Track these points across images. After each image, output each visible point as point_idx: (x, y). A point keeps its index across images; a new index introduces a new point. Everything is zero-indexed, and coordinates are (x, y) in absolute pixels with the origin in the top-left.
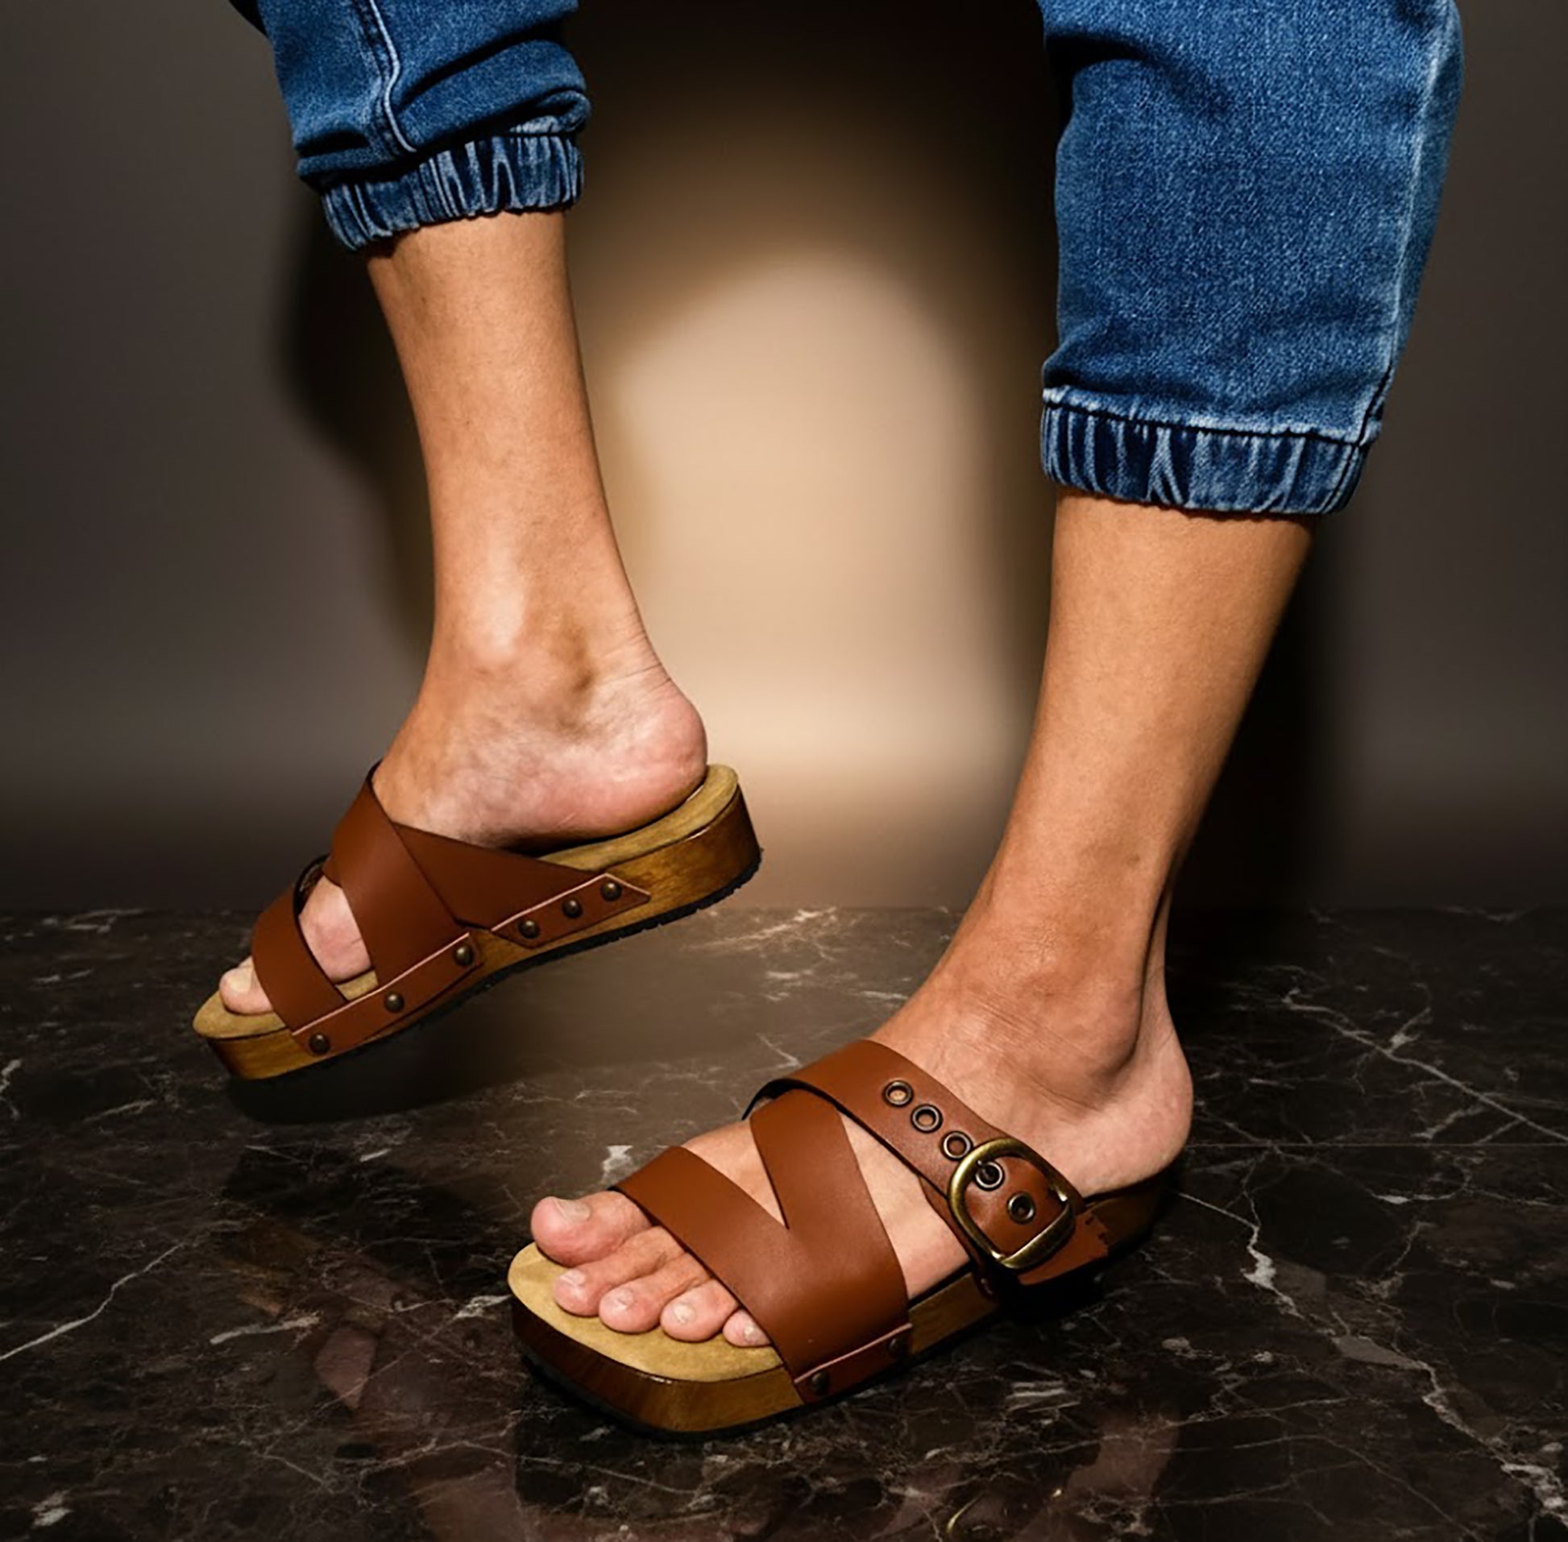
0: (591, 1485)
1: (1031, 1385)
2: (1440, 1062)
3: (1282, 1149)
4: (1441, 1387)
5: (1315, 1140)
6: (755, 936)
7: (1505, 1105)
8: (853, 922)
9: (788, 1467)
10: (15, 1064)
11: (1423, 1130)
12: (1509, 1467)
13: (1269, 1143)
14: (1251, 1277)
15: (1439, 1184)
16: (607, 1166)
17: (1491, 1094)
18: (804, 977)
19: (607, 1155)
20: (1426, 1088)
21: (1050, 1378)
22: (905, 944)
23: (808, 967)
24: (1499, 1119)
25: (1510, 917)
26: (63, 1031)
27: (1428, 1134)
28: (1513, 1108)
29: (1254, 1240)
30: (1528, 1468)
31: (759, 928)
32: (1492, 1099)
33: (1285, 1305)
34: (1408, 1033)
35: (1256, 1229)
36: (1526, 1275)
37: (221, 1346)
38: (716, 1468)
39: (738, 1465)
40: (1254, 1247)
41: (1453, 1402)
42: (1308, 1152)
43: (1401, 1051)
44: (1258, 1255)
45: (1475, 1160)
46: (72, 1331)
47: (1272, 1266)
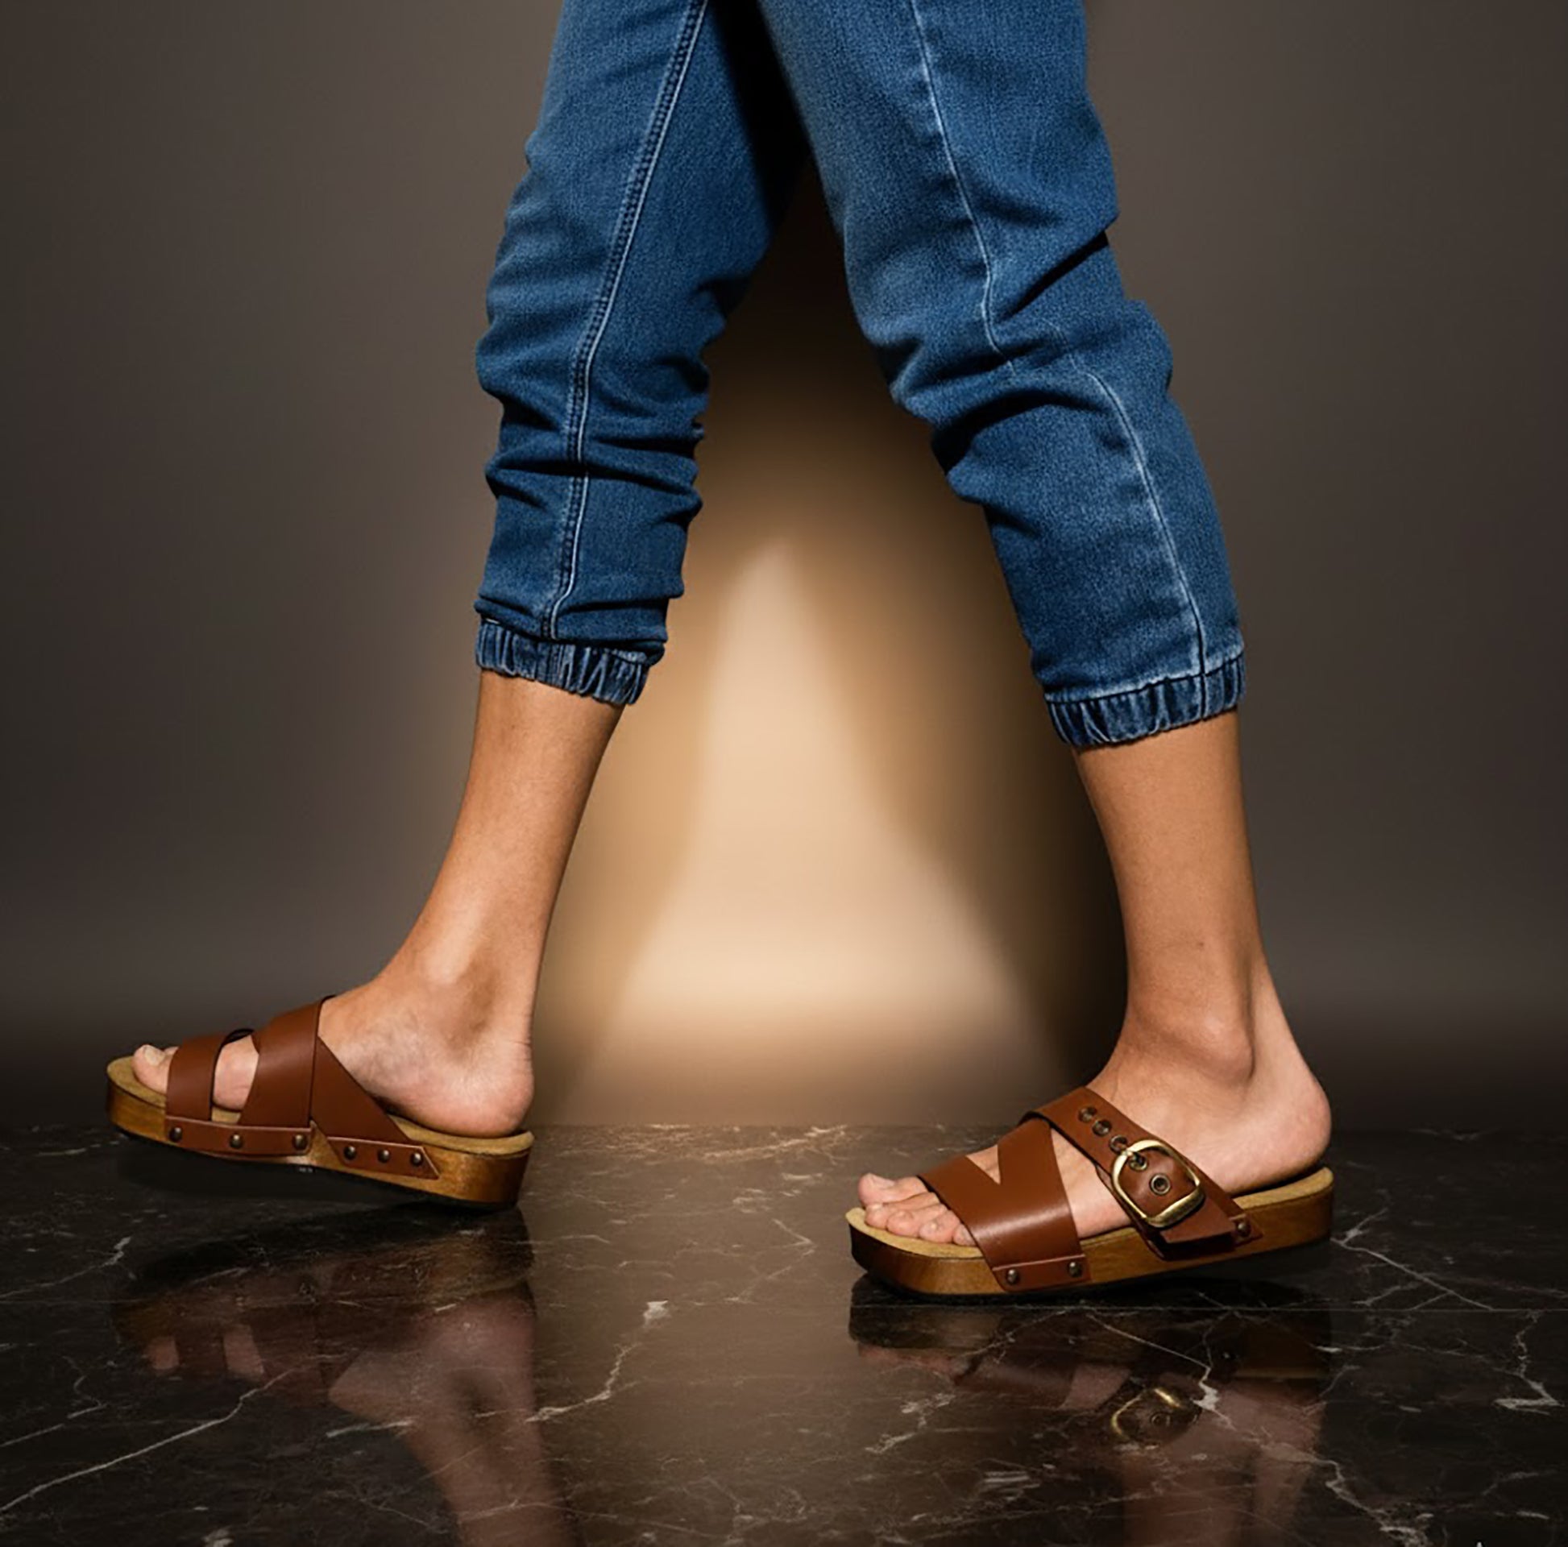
0: (645, 1531)
1: (1001, 1474)
2: (1386, 1250)
3: (1241, 1312)
4: (1344, 1476)
5: (1269, 1306)
6: (773, 1147)
7: (1436, 1281)
8: (860, 1137)
9: (803, 1523)
10: (125, 1241)
11: (1364, 1299)
12: (1386, 1529)
13: (1229, 1308)
14: (1200, 1403)
15: (1370, 1338)
16: (647, 1315)
17: (1430, 1274)
18: (817, 1179)
19: (647, 1308)
20: (1371, 1270)
21: (1018, 1469)
22: (905, 1154)
23: (818, 1172)
24: (1432, 1292)
25: (1473, 1136)
26: (163, 1216)
27: (1368, 1302)
28: (1443, 1283)
29: (1205, 1378)
30: (1403, 1530)
31: (774, 1141)
32: (1431, 1278)
33: (1224, 1423)
34: (1362, 1229)
35: (1208, 1370)
36: (1431, 1403)
37: (333, 1439)
38: (743, 1523)
39: (762, 1521)
40: (1205, 1382)
41: (1351, 1487)
42: (1265, 1314)
43: (1355, 1242)
44: (1207, 1389)
45: (1406, 1323)
46: (213, 1427)
47: (1217, 1395)
